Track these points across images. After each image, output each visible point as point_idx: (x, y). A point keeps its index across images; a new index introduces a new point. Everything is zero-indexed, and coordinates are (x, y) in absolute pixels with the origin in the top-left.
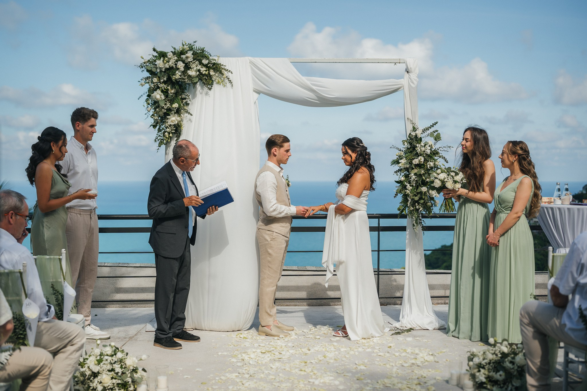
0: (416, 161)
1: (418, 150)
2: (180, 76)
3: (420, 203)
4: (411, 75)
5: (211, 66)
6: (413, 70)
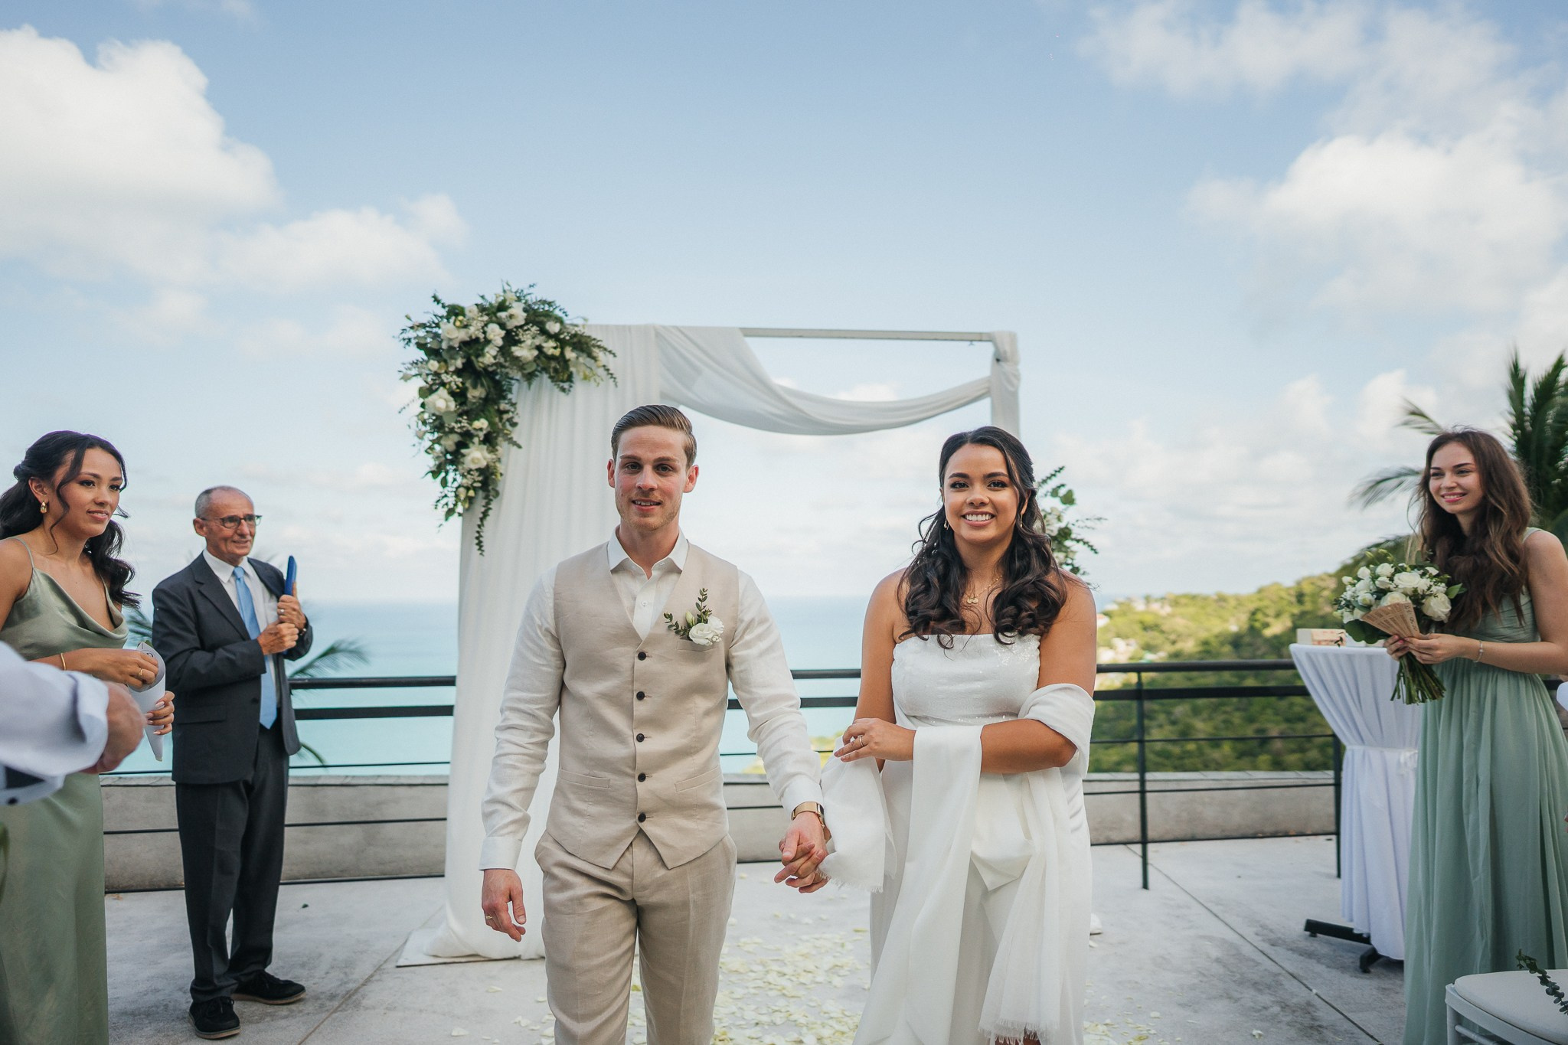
2: (495, 357)
4: (1006, 367)
5: (568, 338)
6: (1009, 354)
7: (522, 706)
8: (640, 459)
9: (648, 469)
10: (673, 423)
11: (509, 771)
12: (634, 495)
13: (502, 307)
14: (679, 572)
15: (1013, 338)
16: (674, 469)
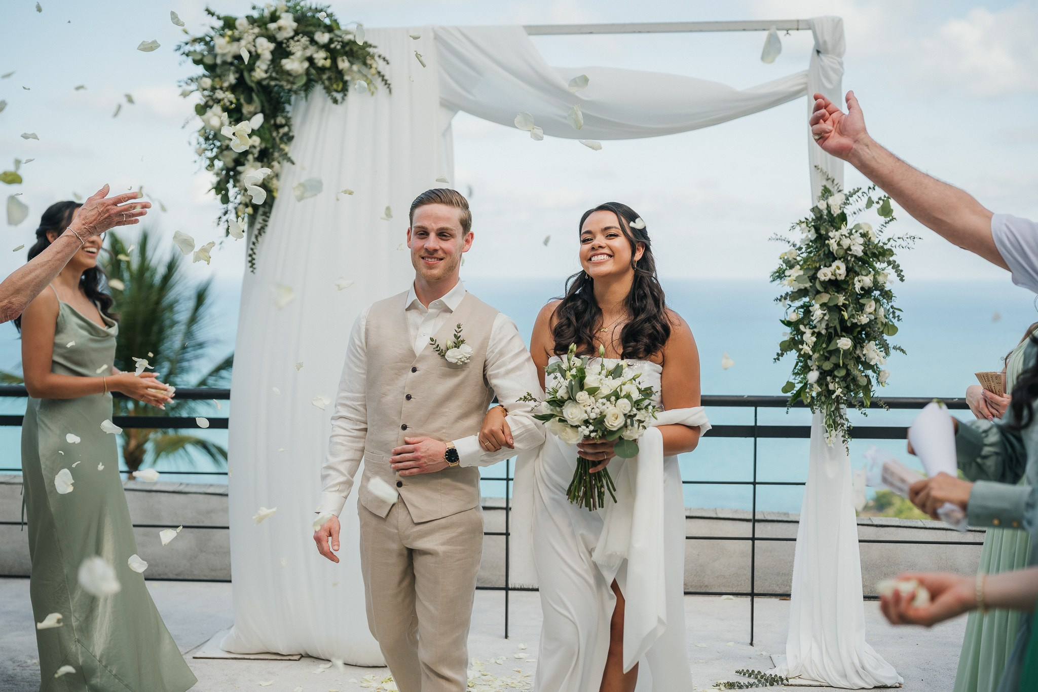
0: (825, 274)
1: (833, 244)
2: (266, 72)
3: (837, 377)
4: (826, 60)
5: (339, 47)
6: (830, 46)
7: (349, 403)
8: (427, 229)
9: (432, 235)
10: (452, 201)
11: (339, 447)
12: (423, 253)
13: (274, 18)
14: (451, 312)
15: (837, 24)
16: (452, 236)
